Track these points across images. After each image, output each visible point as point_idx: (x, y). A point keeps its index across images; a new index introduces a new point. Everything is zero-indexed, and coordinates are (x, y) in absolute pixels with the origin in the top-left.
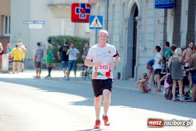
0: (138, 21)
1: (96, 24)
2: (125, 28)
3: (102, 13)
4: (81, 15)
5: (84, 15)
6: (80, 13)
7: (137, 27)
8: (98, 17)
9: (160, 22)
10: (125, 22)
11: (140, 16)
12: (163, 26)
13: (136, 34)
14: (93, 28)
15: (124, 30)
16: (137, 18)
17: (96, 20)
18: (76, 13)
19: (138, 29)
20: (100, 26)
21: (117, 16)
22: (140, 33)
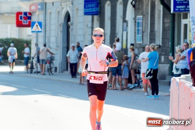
0: (71, 26)
1: (37, 28)
2: (60, 31)
3: (41, 19)
4: (24, 21)
5: (27, 21)
6: (23, 20)
7: (70, 30)
8: (38, 23)
9: (88, 26)
10: (60, 26)
11: (72, 22)
12: (90, 29)
13: (69, 36)
14: (34, 32)
15: (60, 33)
16: (69, 23)
17: (37, 25)
18: (20, 20)
19: (70, 32)
20: (40, 30)
21: (54, 21)
22: (73, 35)
